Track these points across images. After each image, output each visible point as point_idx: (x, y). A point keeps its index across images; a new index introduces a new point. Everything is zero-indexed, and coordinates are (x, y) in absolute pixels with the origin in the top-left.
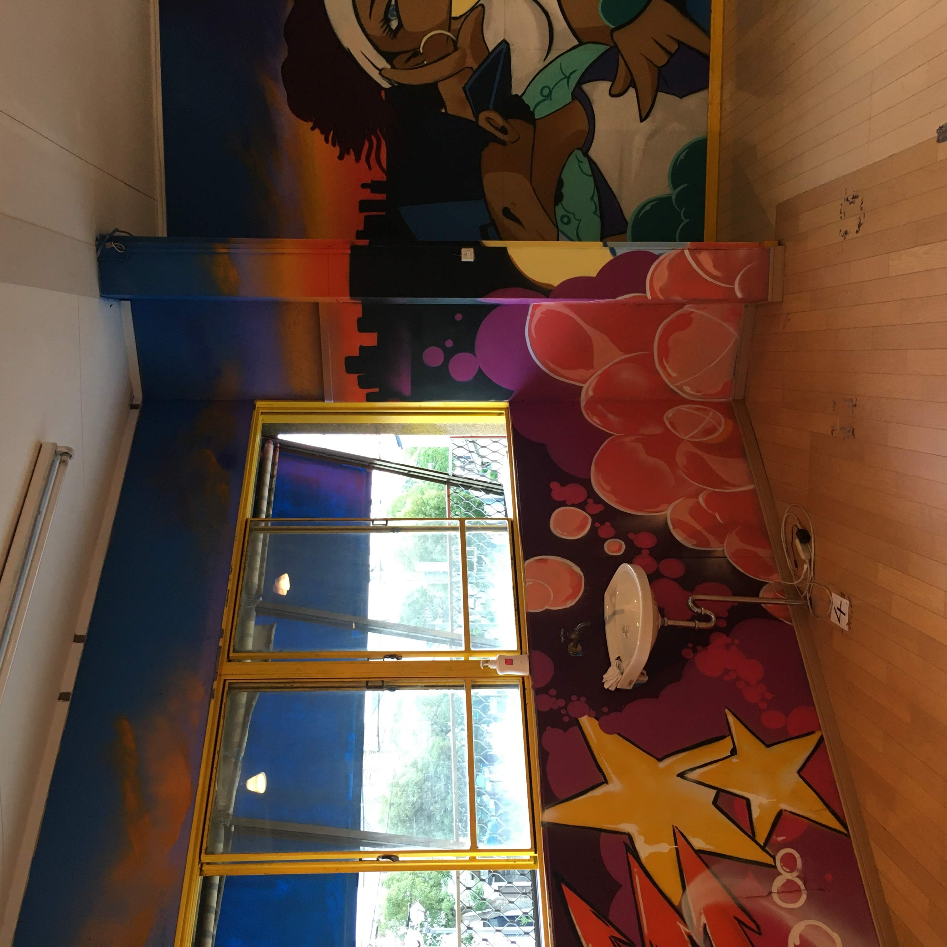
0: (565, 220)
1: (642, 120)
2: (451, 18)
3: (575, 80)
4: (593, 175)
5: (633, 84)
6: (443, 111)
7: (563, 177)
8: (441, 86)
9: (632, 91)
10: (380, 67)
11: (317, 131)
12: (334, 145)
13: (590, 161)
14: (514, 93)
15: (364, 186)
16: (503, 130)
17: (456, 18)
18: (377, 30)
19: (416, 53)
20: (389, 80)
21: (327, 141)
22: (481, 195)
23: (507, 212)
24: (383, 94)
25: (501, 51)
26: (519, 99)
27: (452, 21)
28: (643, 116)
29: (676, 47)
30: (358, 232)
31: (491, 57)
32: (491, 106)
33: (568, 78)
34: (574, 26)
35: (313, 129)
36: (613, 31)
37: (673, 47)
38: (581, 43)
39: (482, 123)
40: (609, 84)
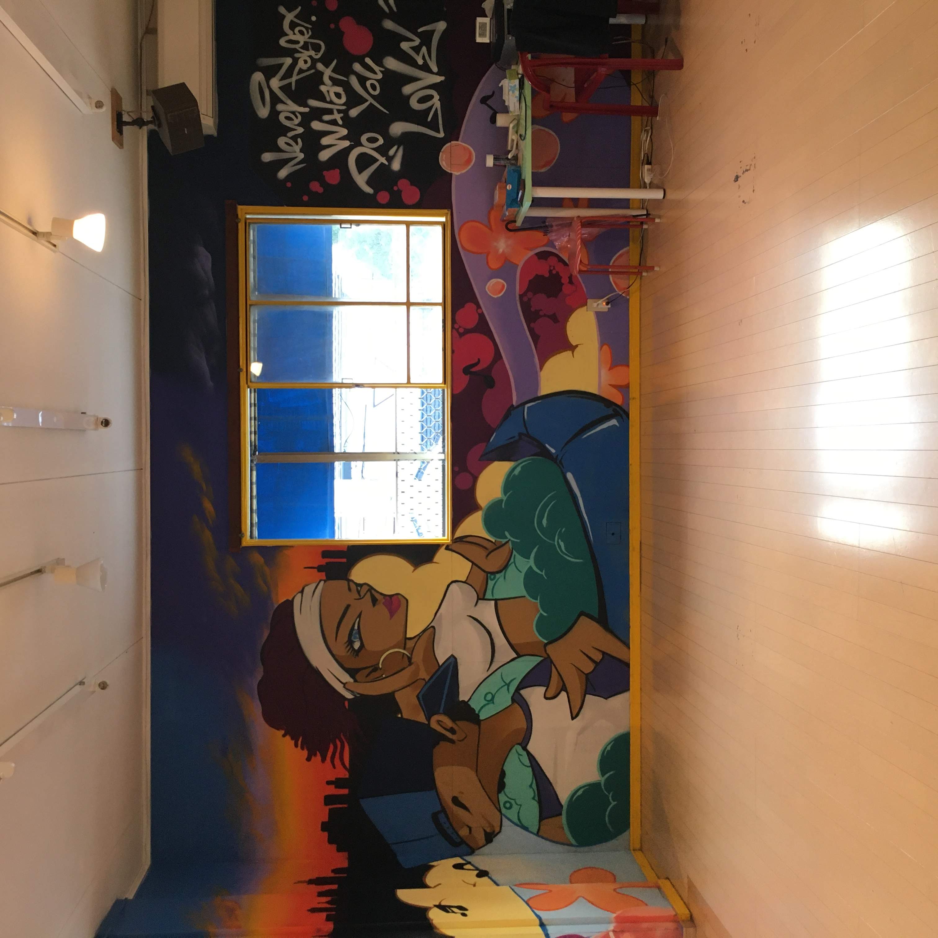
0: (508, 805)
1: (573, 718)
2: (407, 639)
3: (513, 689)
4: (532, 766)
5: (564, 688)
6: (400, 716)
7: (505, 768)
8: (397, 695)
9: (564, 694)
10: (344, 681)
11: (288, 738)
12: (302, 748)
13: (529, 754)
14: (461, 698)
15: (329, 783)
16: (452, 731)
17: (410, 639)
18: (341, 650)
19: (376, 669)
20: (352, 692)
21: (296, 746)
22: (431, 785)
23: (456, 801)
24: (346, 703)
25: (449, 666)
26: (465, 704)
27: (407, 641)
28: (574, 716)
29: (601, 657)
30: (323, 823)
31: (442, 669)
32: (441, 711)
33: (508, 685)
34: (513, 642)
35: (284, 736)
36: (546, 645)
37: (598, 657)
38: (519, 656)
39: (434, 725)
40: (543, 689)
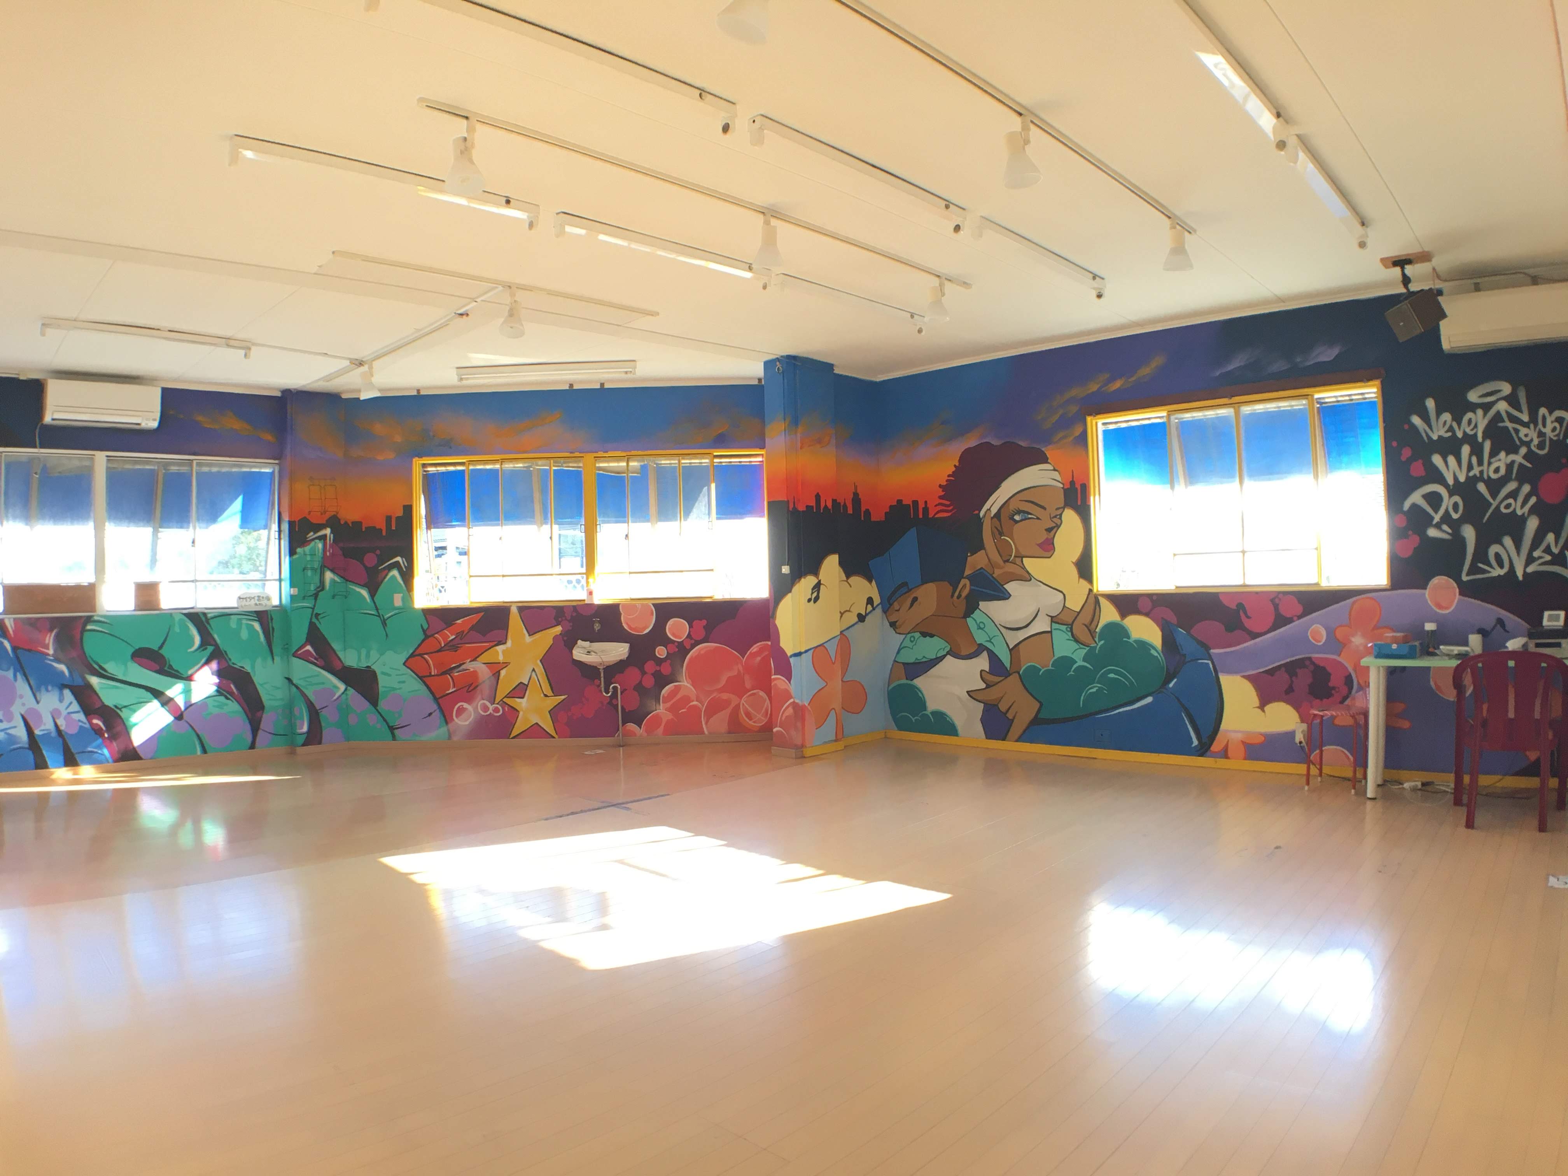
0: (912, 639)
1: (968, 692)
2: (1022, 557)
3: (989, 645)
4: (937, 658)
5: (988, 686)
6: (969, 555)
7: (935, 637)
8: (983, 551)
9: (984, 686)
10: (991, 509)
11: (954, 469)
12: (947, 481)
13: (944, 657)
14: (980, 603)
15: (926, 502)
16: (959, 596)
17: (1022, 562)
18: (1012, 506)
19: (1001, 534)
20: (984, 516)
21: (949, 476)
22: (924, 582)
23: (915, 599)
24: (977, 512)
25: (1003, 593)
26: (977, 607)
27: (1020, 559)
28: (970, 693)
29: (1011, 718)
30: (902, 500)
31: (1000, 587)
32: (973, 587)
33: (990, 641)
34: (1020, 646)
35: (955, 466)
36: (1019, 673)
37: (1010, 715)
38: (1011, 650)
39: (964, 581)
40: (988, 670)
